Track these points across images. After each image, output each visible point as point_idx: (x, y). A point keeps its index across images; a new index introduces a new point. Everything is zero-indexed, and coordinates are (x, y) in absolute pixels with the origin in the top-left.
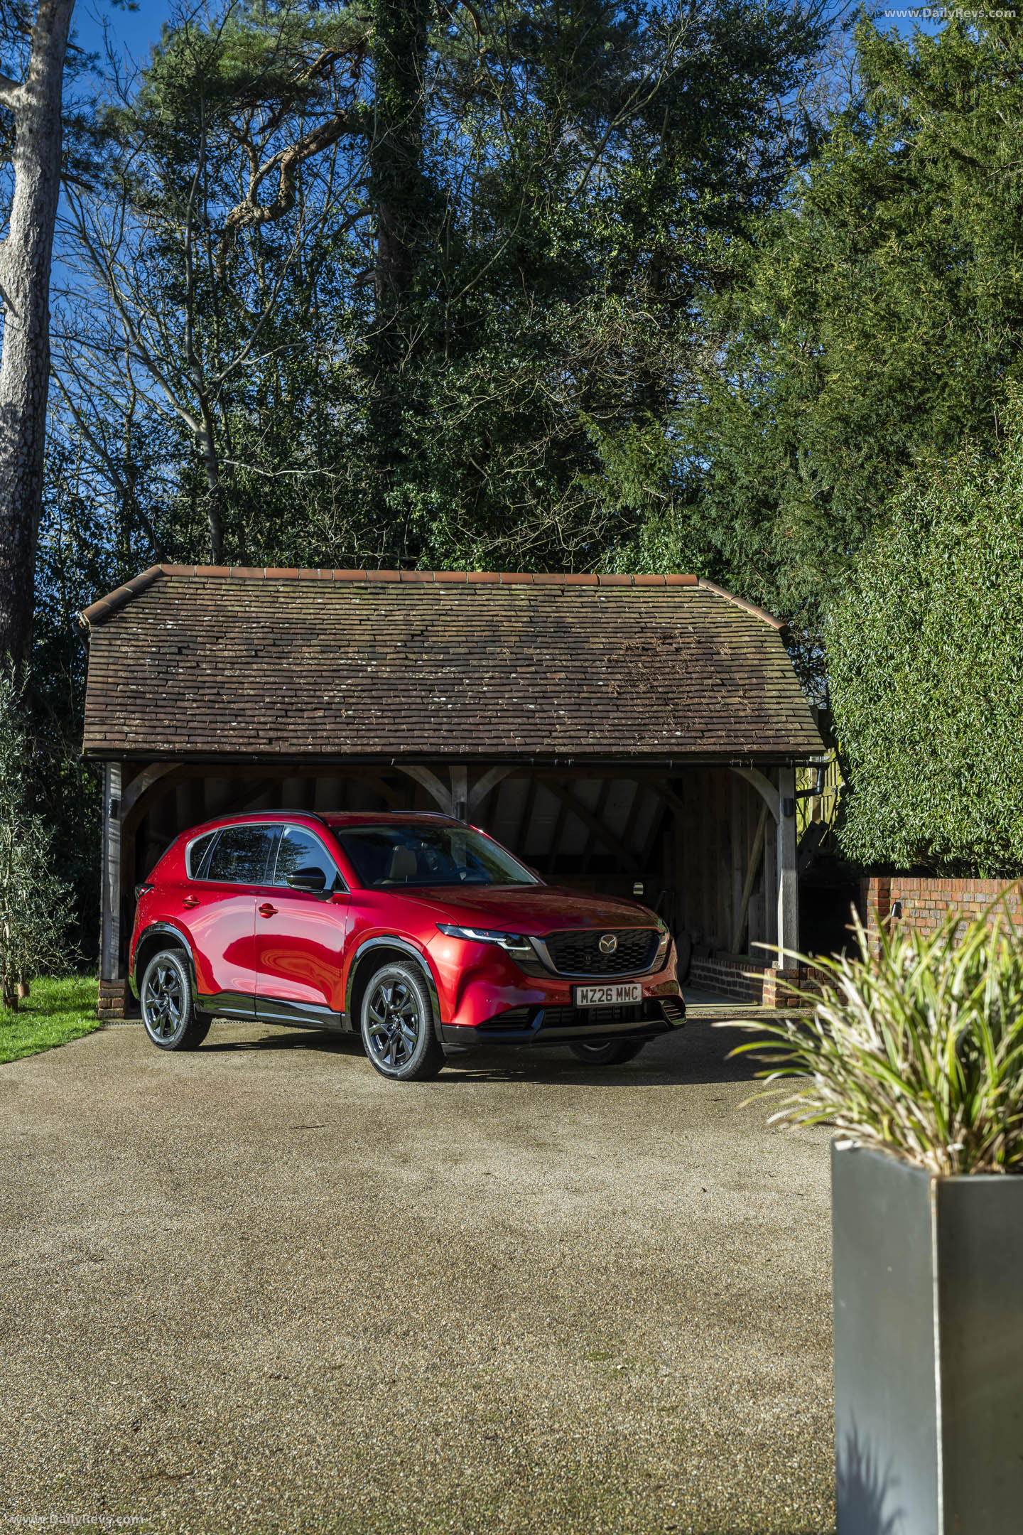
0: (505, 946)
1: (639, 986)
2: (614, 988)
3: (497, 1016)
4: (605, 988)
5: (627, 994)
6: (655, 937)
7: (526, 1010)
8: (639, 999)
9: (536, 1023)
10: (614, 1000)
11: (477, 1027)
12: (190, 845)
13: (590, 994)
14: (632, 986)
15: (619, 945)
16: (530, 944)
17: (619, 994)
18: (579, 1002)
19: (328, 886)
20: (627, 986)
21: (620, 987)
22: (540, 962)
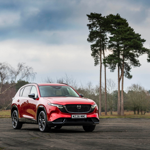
0: (58, 107)
1: (86, 115)
2: (80, 115)
3: (56, 120)
4: (78, 115)
5: (83, 116)
6: (90, 106)
7: (62, 119)
8: (86, 117)
9: (64, 121)
10: (80, 118)
11: (53, 122)
13: (75, 116)
14: (84, 115)
15: (82, 107)
16: (63, 107)
17: (81, 116)
18: (72, 118)
19: (36, 97)
20: (83, 115)
21: (81, 115)
22: (65, 110)
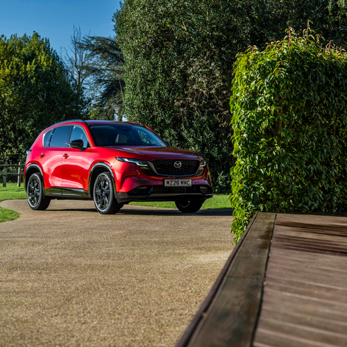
0: (138, 164)
1: (191, 180)
2: (180, 180)
3: (135, 189)
4: (176, 180)
5: (185, 183)
6: (198, 163)
7: (145, 188)
8: (191, 185)
9: (149, 192)
10: (180, 185)
11: (128, 193)
12: (44, 135)
13: (170, 182)
14: (187, 180)
15: (182, 165)
16: (148, 164)
17: (182, 183)
18: (166, 185)
19: (85, 146)
20: (185, 180)
21: (182, 180)
22: (151, 170)
